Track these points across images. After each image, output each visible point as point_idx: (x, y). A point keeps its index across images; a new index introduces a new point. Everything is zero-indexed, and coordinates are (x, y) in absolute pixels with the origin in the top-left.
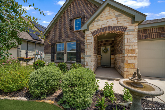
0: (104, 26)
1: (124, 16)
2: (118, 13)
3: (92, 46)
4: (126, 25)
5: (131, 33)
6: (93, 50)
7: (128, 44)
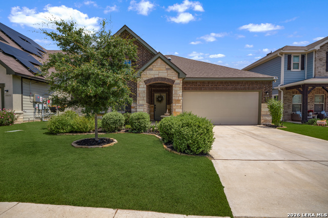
0: (156, 76)
1: (173, 71)
2: (168, 67)
3: (145, 95)
4: (174, 78)
5: (177, 86)
6: (145, 98)
7: (175, 95)
